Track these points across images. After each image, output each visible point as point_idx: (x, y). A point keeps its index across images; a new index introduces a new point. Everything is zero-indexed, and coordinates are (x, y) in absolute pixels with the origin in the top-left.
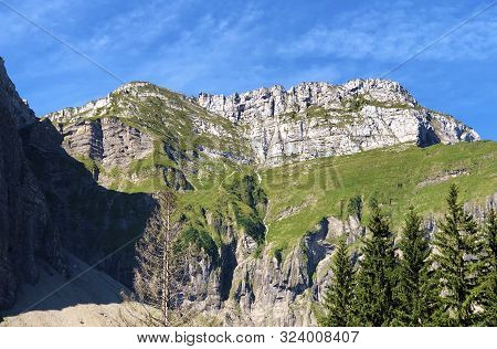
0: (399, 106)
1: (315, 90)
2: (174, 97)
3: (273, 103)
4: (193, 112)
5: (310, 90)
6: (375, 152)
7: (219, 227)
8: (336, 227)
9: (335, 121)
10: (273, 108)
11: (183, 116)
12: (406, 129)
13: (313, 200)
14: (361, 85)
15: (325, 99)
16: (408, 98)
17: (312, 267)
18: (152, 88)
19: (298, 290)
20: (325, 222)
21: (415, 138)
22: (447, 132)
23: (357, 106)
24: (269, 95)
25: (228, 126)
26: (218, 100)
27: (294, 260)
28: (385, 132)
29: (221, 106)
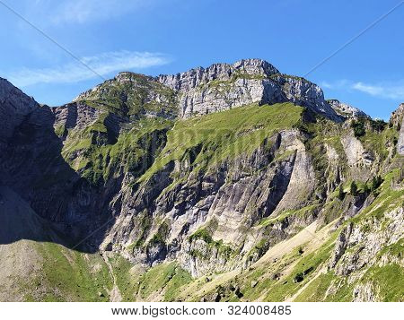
1: (218, 68)
2: (143, 80)
3: (195, 79)
4: (150, 88)
5: (216, 69)
8: (177, 164)
9: (220, 90)
10: (194, 82)
11: (142, 91)
12: (257, 92)
14: (242, 64)
19: (139, 209)
21: (260, 99)
23: (235, 79)
24: (195, 73)
26: (169, 78)
28: (246, 95)
29: (171, 82)
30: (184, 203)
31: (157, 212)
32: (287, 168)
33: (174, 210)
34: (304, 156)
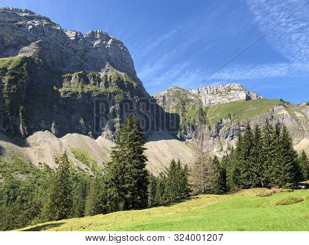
0: (241, 90)
2: (182, 90)
3: (208, 90)
4: (187, 93)
5: (217, 87)
6: (234, 102)
7: (194, 121)
8: (224, 121)
9: (224, 95)
10: (207, 92)
11: (185, 94)
12: (243, 96)
13: (218, 115)
14: (231, 85)
15: (221, 89)
16: (243, 88)
17: (218, 131)
18: (177, 88)
19: (215, 137)
20: (221, 120)
21: (245, 98)
22: (254, 96)
23: (229, 91)
24: (207, 88)
25: (196, 97)
26: (194, 90)
27: (214, 129)
28: (237, 97)
29: (194, 92)
30: (233, 136)
31: (221, 139)
32: (281, 120)
33: (229, 138)
34: (289, 116)
